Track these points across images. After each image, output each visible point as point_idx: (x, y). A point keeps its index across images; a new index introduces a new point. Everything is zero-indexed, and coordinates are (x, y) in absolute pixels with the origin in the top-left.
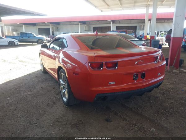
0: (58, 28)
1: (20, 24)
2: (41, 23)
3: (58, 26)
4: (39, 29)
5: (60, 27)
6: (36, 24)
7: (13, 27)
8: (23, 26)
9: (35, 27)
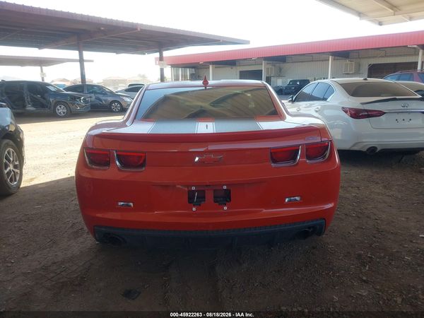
0: (280, 70)
1: (204, 62)
2: (244, 59)
3: (282, 65)
4: (241, 72)
5: (285, 66)
6: (237, 63)
7: (193, 70)
8: (211, 67)
9: (234, 68)
